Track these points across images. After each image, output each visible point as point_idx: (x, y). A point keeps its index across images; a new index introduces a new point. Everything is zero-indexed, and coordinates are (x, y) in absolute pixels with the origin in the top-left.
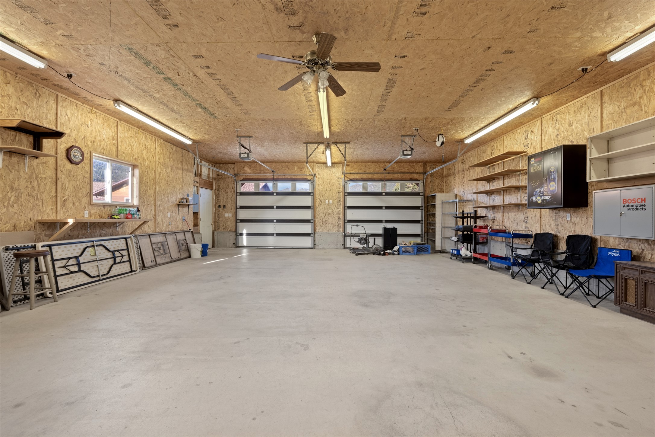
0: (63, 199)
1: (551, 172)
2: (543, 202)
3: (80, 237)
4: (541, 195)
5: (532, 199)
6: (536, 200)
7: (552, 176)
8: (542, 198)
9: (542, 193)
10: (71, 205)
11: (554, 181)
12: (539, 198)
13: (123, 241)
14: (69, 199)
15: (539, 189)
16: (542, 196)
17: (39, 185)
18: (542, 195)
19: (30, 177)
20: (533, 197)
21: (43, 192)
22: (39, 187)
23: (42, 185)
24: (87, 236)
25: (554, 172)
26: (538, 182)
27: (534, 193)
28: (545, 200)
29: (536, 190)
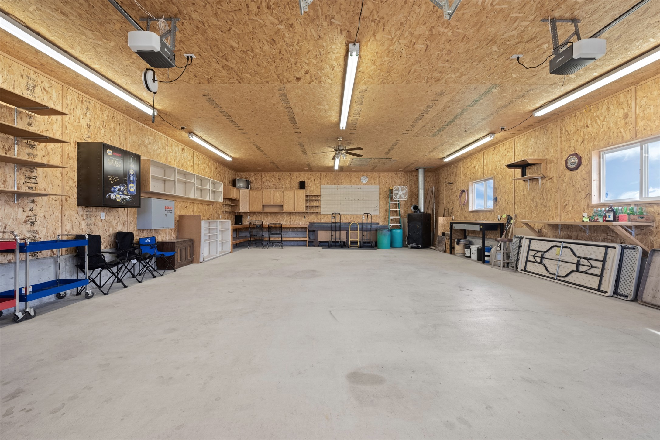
0: (564, 204)
1: (131, 174)
2: (123, 201)
3: (579, 238)
4: (120, 193)
5: (109, 196)
6: (115, 198)
7: (132, 178)
8: (122, 197)
9: (121, 192)
10: (570, 208)
11: (133, 183)
12: (118, 196)
13: (603, 250)
14: (569, 203)
15: (118, 186)
16: (121, 195)
17: (547, 196)
18: (122, 193)
19: (542, 191)
20: (110, 194)
21: (550, 201)
22: (547, 198)
23: (549, 196)
24: (586, 239)
25: (133, 175)
26: (116, 179)
27: (112, 189)
28: (125, 199)
29: (115, 187)
